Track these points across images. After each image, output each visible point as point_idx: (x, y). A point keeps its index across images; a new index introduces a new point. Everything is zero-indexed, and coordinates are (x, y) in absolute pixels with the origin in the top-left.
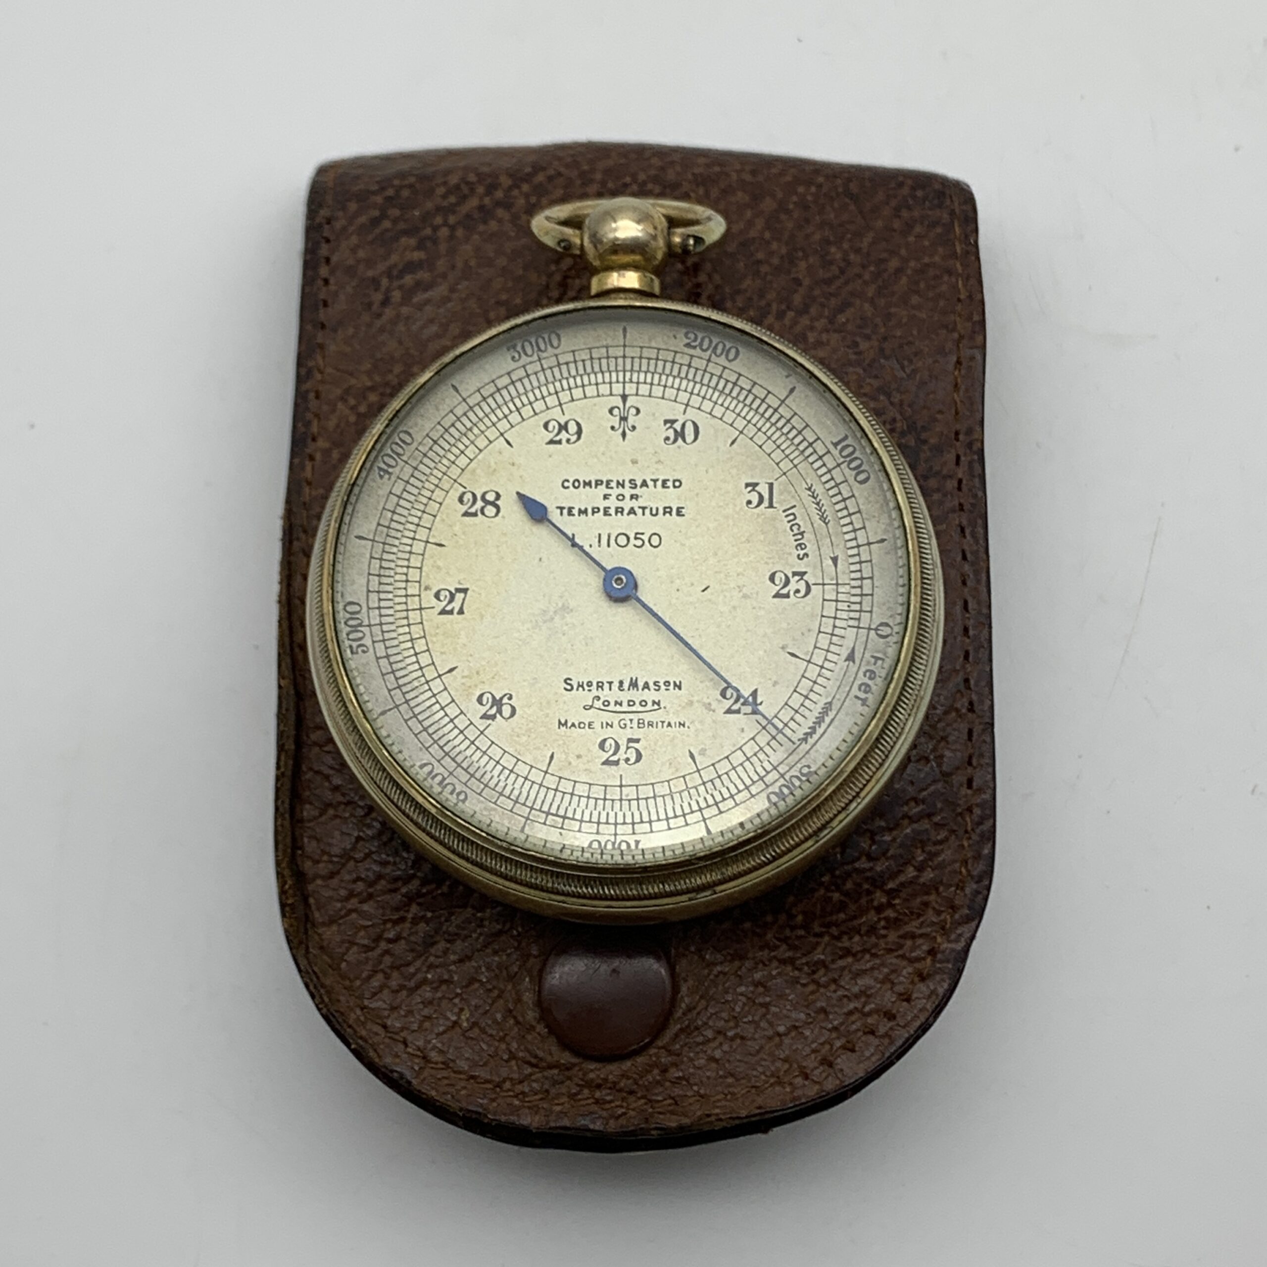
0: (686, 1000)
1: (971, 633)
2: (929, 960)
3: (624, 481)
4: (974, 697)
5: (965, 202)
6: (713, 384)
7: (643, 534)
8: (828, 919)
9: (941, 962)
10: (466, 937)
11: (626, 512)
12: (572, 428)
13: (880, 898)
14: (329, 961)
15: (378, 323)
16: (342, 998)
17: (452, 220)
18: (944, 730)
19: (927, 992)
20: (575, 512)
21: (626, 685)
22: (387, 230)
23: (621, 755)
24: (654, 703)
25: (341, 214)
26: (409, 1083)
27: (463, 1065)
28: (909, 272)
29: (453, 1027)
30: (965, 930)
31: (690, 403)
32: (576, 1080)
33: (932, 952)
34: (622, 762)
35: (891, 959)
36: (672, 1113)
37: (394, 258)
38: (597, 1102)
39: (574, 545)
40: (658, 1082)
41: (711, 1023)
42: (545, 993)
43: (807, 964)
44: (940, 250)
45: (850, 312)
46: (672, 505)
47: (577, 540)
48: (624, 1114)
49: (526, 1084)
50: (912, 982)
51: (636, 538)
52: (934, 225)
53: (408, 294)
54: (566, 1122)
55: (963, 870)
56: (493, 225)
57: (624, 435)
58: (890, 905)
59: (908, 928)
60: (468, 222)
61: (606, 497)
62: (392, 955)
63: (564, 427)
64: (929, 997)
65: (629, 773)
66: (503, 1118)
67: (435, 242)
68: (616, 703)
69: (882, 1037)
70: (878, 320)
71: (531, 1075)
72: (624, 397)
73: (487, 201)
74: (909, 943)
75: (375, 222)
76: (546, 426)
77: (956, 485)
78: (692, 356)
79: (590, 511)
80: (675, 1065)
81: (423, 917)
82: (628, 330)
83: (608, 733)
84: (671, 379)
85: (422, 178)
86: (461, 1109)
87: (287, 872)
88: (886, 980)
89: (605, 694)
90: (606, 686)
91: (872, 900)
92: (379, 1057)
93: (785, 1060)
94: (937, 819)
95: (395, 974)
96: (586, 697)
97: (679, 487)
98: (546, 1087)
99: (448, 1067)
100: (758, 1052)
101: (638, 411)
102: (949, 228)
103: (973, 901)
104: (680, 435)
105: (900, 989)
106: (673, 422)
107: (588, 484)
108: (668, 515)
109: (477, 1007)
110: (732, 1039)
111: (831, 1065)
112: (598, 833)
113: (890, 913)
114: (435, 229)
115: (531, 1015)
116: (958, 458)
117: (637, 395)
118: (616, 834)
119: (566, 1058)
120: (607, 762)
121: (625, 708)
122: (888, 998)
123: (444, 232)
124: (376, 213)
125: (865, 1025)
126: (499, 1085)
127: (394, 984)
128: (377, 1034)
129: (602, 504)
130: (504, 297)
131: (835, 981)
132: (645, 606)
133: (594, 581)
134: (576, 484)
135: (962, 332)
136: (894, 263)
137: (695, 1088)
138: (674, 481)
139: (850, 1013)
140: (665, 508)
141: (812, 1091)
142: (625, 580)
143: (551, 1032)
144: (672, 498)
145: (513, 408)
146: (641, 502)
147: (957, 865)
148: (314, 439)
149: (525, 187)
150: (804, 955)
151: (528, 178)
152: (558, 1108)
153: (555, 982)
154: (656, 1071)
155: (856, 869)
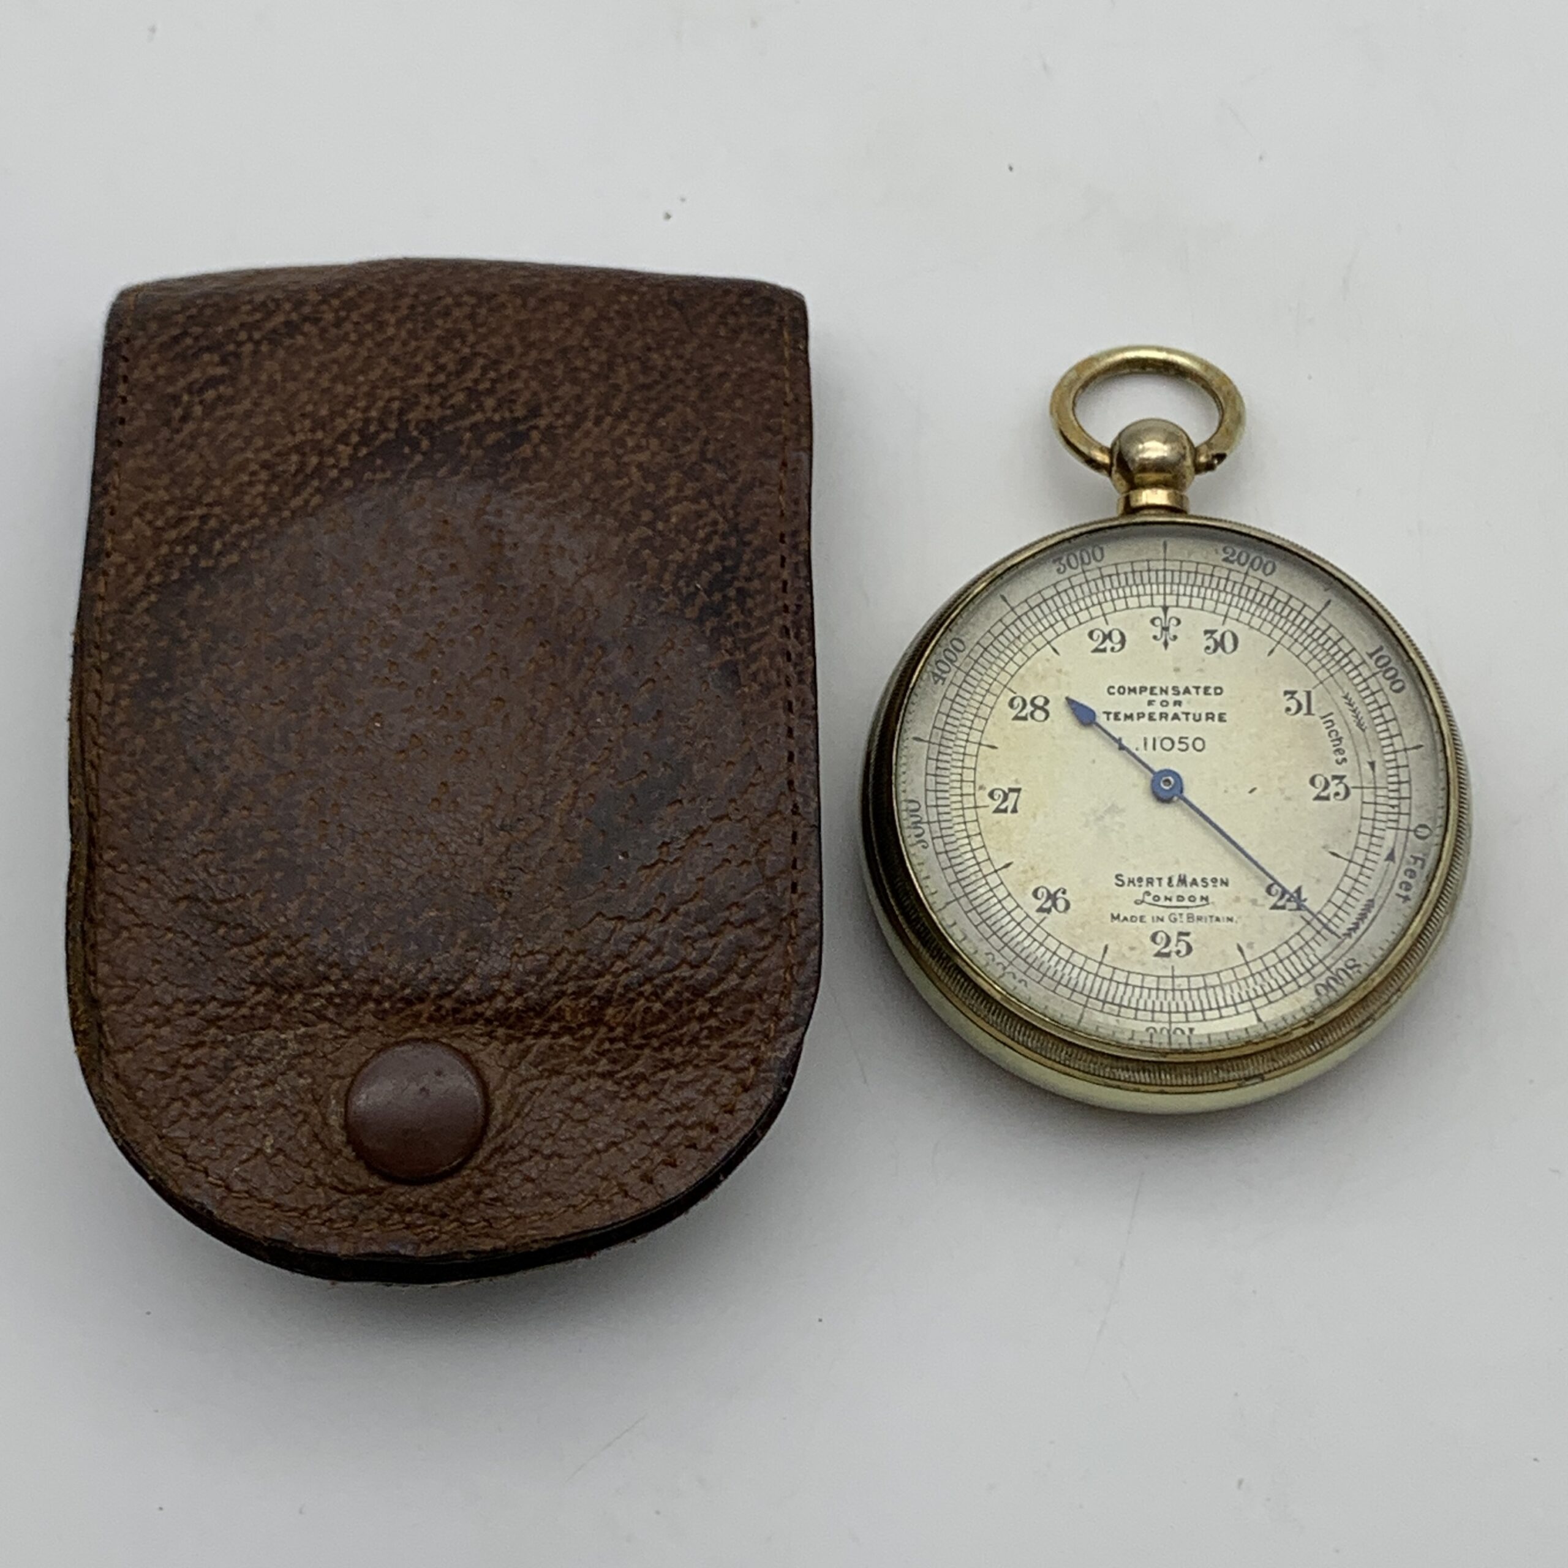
0: (500, 1118)
1: (796, 734)
2: (752, 1069)
3: (1167, 688)
4: (799, 799)
5: (795, 309)
6: (1250, 596)
7: (1187, 738)
8: (649, 1030)
9: (765, 1071)
10: (269, 1060)
11: (1170, 717)
12: (1116, 637)
13: (702, 1007)
14: (123, 1089)
15: (178, 438)
16: (140, 1128)
17: (257, 335)
18: (767, 833)
19: (750, 1103)
20: (1121, 716)
21: (1175, 881)
22: (189, 347)
23: (1172, 947)
24: (1202, 898)
25: (141, 333)
26: (210, 1213)
27: (268, 1194)
28: (734, 376)
29: (256, 1154)
30: (792, 1039)
31: (1229, 615)
32: (385, 1204)
33: (755, 1062)
34: (1173, 955)
35: (713, 1070)
36: (487, 1235)
37: (196, 374)
38: (408, 1227)
39: (1122, 748)
40: (471, 1205)
41: (527, 1141)
42: (351, 1115)
43: (626, 1077)
44: (768, 356)
45: (670, 416)
46: (1214, 711)
47: (1124, 742)
48: (436, 1238)
49: (333, 1210)
50: (736, 1094)
51: (1180, 742)
52: (762, 331)
53: (209, 409)
54: (375, 1248)
55: (788, 977)
56: (300, 340)
57: (1166, 644)
58: (712, 1014)
59: (730, 1038)
60: (274, 338)
61: (1150, 703)
62: (191, 1082)
63: (1108, 636)
64: (753, 1108)
65: (1182, 965)
66: (309, 1247)
67: (237, 355)
68: (1166, 898)
69: (706, 1150)
70: (701, 424)
71: (339, 1201)
72: (1165, 609)
73: (294, 316)
74: (733, 1053)
75: (176, 339)
76: (1091, 634)
77: (780, 585)
78: (1230, 570)
79: (1135, 716)
80: (488, 1185)
81: (223, 1041)
82: (1169, 545)
83: (1159, 926)
84: (1209, 592)
85: (227, 297)
86: (266, 1239)
87: (79, 997)
88: (709, 1091)
89: (1155, 889)
90: (1156, 883)
91: (693, 1010)
92: (181, 1188)
93: (604, 1178)
94: (760, 924)
95: (194, 1102)
96: (1138, 892)
97: (1220, 694)
98: (355, 1212)
99: (251, 1196)
100: (576, 1170)
101: (1179, 622)
102: (778, 333)
103: (798, 1006)
104: (1220, 644)
105: (722, 1100)
106: (1213, 632)
107: (1133, 690)
108: (1210, 720)
109: (281, 1133)
110: (549, 1157)
111: (651, 1181)
112: (1153, 1021)
113: (713, 1022)
114: (240, 344)
115: (339, 1138)
116: (783, 559)
117: (1177, 606)
118: (1170, 1022)
119: (375, 1182)
120: (1159, 954)
121: (1174, 903)
122: (710, 1110)
123: (249, 347)
124: (175, 331)
125: (687, 1138)
126: (305, 1213)
127: (193, 1112)
128: (176, 1164)
129: (1148, 710)
130: (309, 408)
131: (655, 1094)
132: (1192, 806)
133: (1141, 782)
134: (1122, 690)
135: (787, 434)
136: (719, 368)
137: (511, 1209)
138: (1216, 688)
139: (671, 1127)
140: (1207, 714)
141: (632, 1209)
142: (1172, 782)
143: (359, 1157)
144: (1213, 704)
146: (1184, 708)
147: (781, 972)
148: (108, 555)
149: (335, 303)
150: (623, 1068)
151: (337, 294)
152: (366, 1235)
153: (361, 1103)
154: (469, 1193)
155: (675, 978)
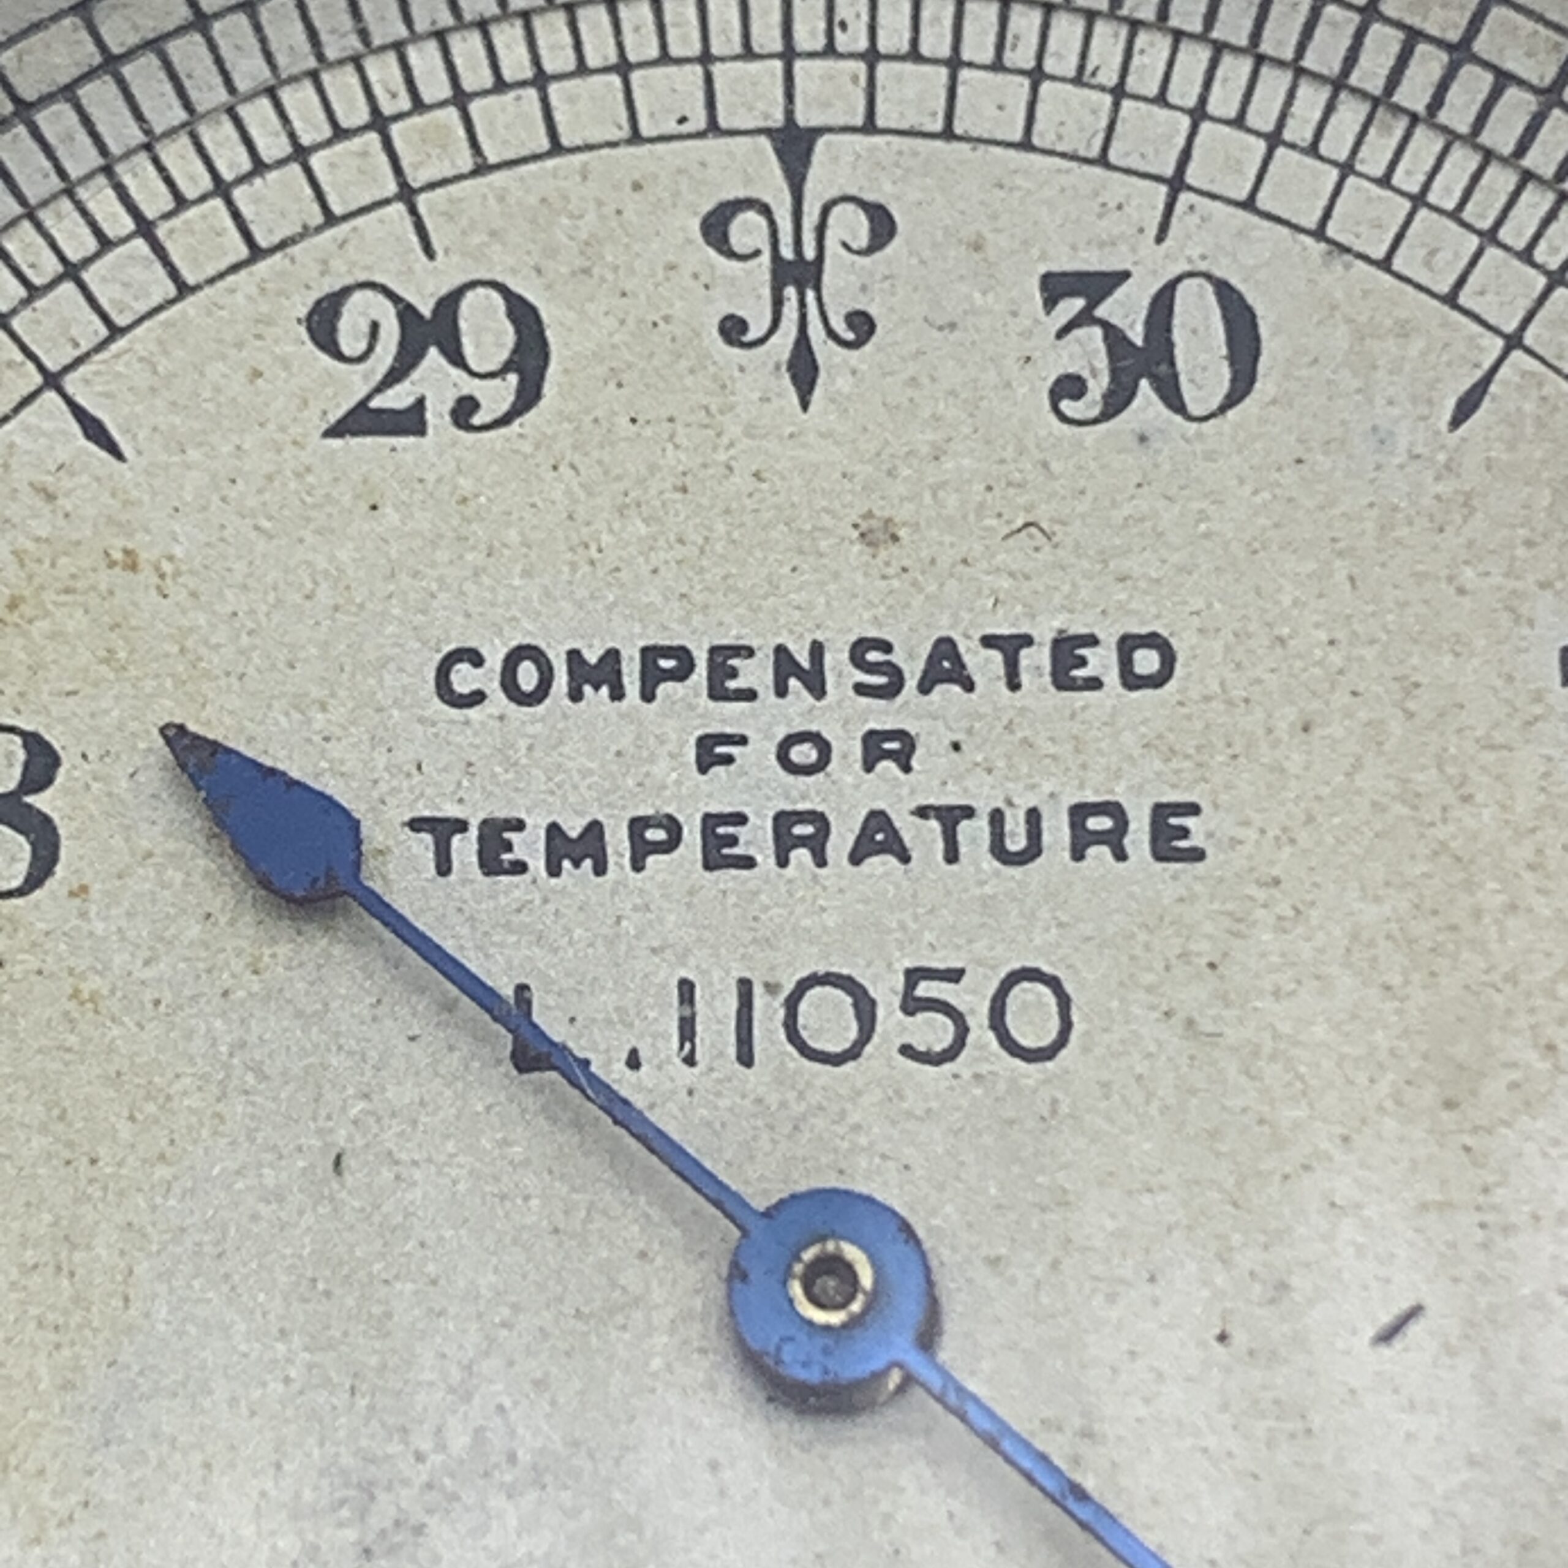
3: (817, 650)
6: (1323, 58)
7: (954, 976)
11: (839, 844)
12: (488, 332)
20: (528, 847)
31: (1192, 176)
46: (1120, 794)
51: (912, 1005)
57: (803, 369)
61: (712, 752)
63: (431, 329)
72: (794, 145)
76: (322, 325)
79: (618, 842)
84: (1066, 30)
97: (1158, 681)
101: (883, 225)
104: (1146, 365)
106: (1099, 286)
107: (597, 673)
108: (1099, 853)
117: (870, 127)
129: (692, 799)
132: (994, 1434)
134: (528, 676)
138: (1128, 645)
140: (1079, 813)
142: (866, 1278)
144: (1118, 748)
145: (117, 223)
146: (934, 779)
